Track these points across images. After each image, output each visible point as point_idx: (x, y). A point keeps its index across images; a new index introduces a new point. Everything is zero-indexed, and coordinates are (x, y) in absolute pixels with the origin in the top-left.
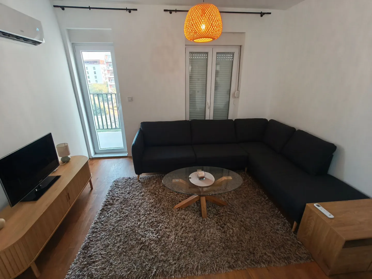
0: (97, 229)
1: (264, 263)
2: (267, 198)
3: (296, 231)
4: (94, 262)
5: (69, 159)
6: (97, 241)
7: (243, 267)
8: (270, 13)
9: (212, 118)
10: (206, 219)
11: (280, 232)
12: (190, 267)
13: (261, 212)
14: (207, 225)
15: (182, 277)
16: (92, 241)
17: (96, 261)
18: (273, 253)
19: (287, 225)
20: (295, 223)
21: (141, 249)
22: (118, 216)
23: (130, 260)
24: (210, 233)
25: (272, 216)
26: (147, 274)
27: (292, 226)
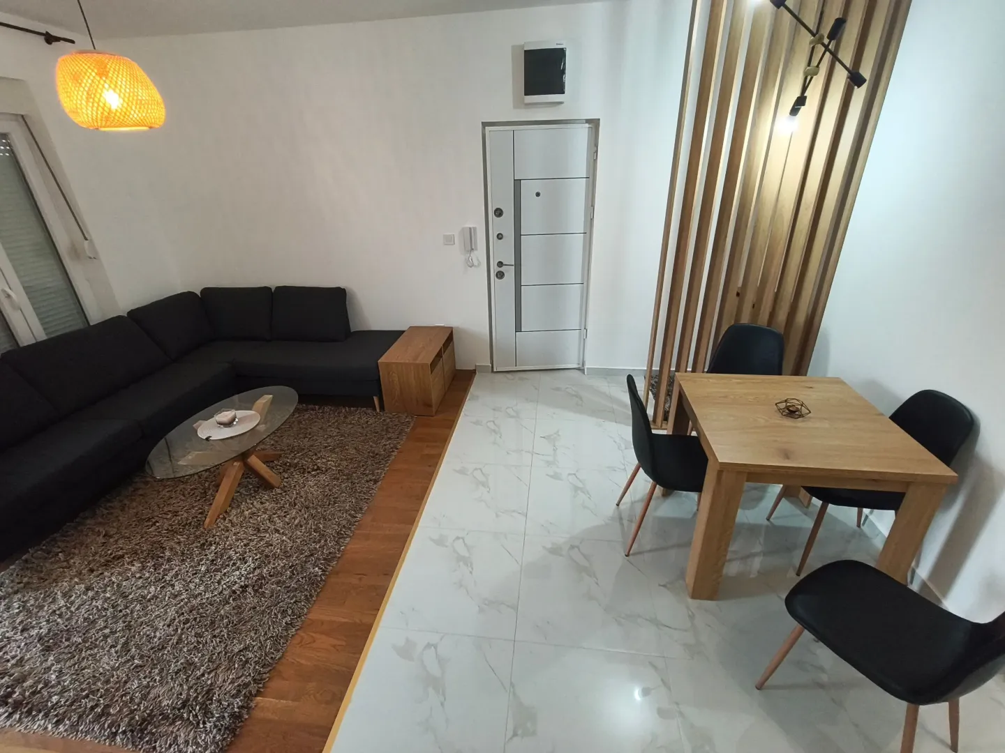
0: (95, 706)
1: (393, 451)
2: (317, 407)
3: (382, 408)
4: (210, 690)
6: (145, 696)
7: (384, 470)
8: (73, 42)
10: (285, 484)
11: (371, 421)
12: (344, 522)
13: (330, 424)
14: (297, 486)
15: (350, 537)
17: (213, 683)
18: (390, 438)
19: (369, 411)
20: (376, 399)
21: (256, 591)
22: (102, 652)
23: (263, 613)
24: (312, 486)
25: (345, 417)
26: (313, 582)
27: (374, 409)
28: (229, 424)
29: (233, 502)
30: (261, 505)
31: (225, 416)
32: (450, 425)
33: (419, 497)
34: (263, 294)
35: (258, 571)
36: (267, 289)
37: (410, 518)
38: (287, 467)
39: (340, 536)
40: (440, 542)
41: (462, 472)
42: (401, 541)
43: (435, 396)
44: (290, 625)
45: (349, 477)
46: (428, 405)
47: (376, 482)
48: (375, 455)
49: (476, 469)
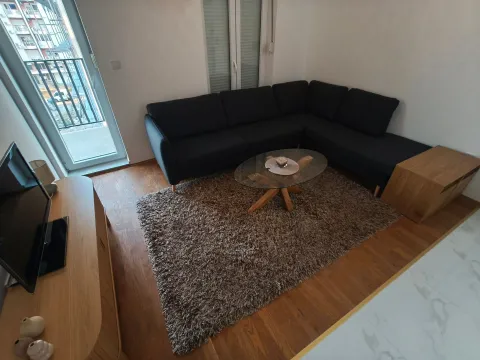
0: (167, 271)
1: (371, 233)
3: (379, 196)
4: (197, 310)
5: (55, 186)
6: (180, 284)
9: (239, 87)
10: (294, 213)
11: (365, 201)
12: (311, 264)
13: (338, 187)
14: (299, 218)
15: (309, 278)
16: (173, 288)
17: (201, 307)
18: (373, 222)
19: (368, 192)
20: (378, 188)
21: (246, 269)
22: (184, 245)
23: (241, 286)
24: (307, 224)
25: (351, 188)
26: (273, 291)
27: (373, 192)
28: (281, 166)
29: (265, 207)
30: (277, 217)
31: (282, 160)
32: (432, 240)
33: (373, 285)
34: (342, 91)
35: (252, 257)
36: (345, 88)
37: (357, 298)
38: (301, 202)
39: (303, 272)
40: (371, 341)
41: (423, 292)
42: (341, 311)
43: (430, 210)
44: (247, 308)
45: (330, 233)
46: (419, 214)
47: (346, 248)
48: (356, 228)
49: (439, 300)
